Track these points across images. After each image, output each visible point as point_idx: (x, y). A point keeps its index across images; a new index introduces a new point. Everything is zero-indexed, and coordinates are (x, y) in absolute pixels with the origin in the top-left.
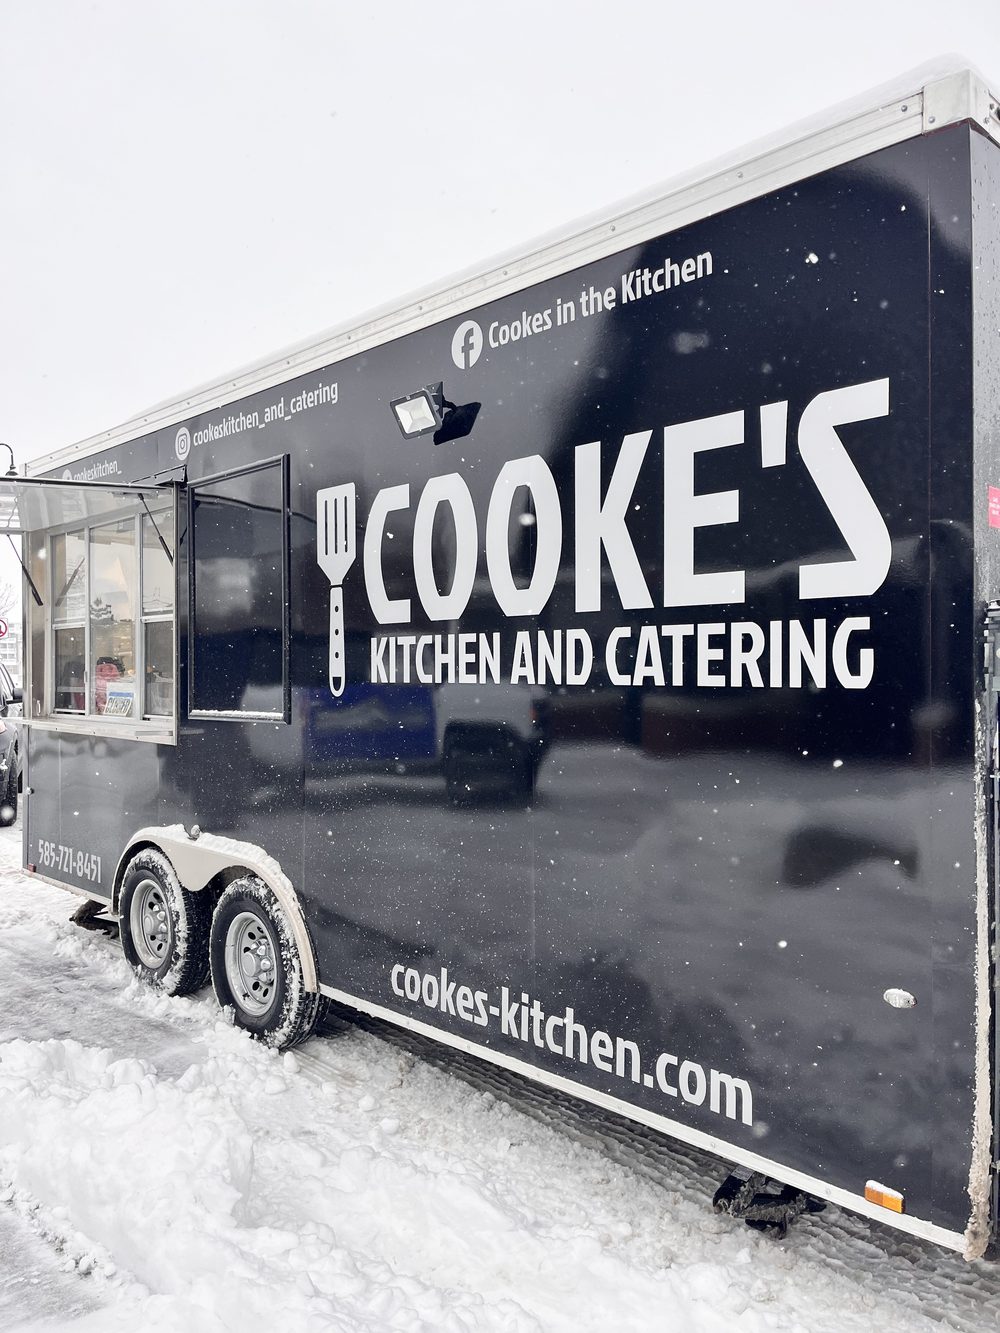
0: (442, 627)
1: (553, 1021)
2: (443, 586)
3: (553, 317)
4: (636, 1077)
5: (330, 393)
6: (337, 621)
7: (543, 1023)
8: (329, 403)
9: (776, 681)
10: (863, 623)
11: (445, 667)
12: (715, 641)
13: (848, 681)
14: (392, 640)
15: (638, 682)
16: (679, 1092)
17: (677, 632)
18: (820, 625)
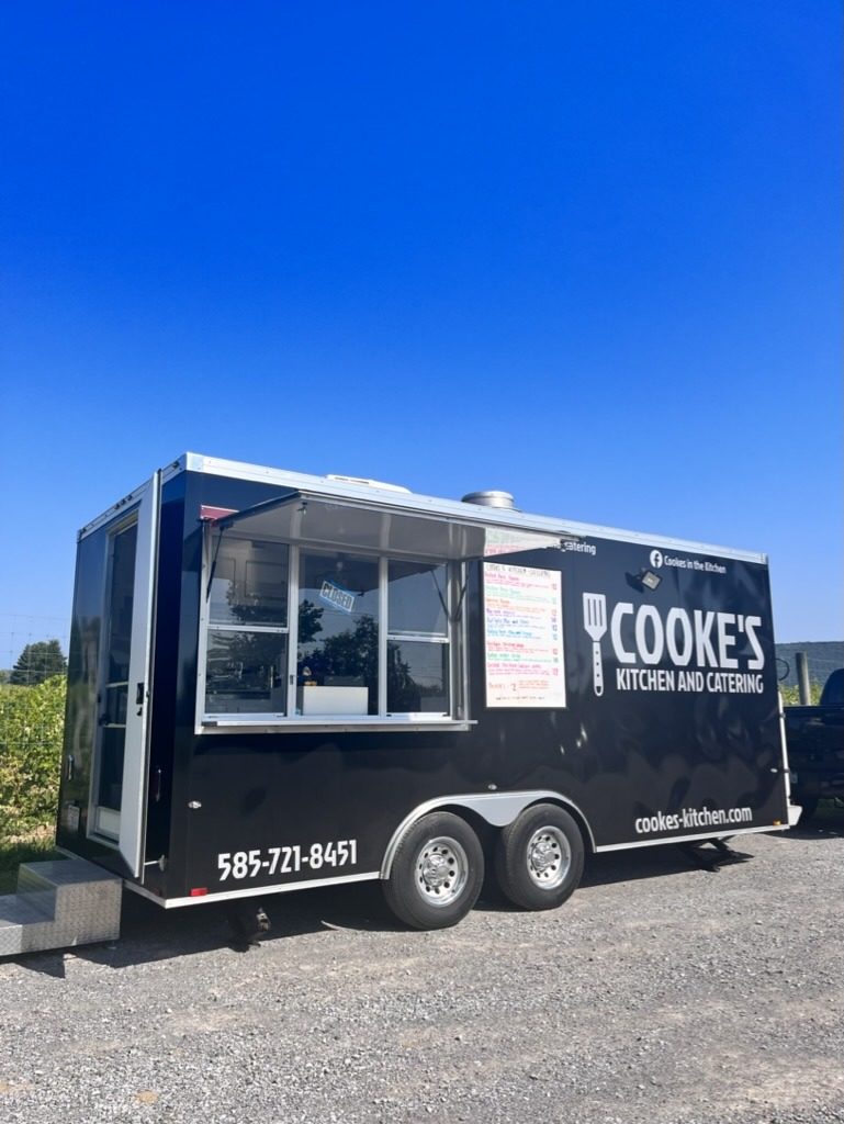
0: (651, 667)
1: (701, 814)
2: (651, 649)
5: (592, 550)
6: (597, 658)
7: (697, 817)
8: (590, 554)
11: (652, 684)
12: (733, 679)
14: (628, 671)
16: (735, 820)
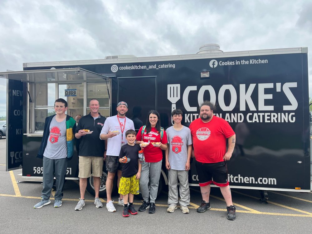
1: (236, 177)
3: (235, 63)
4: (254, 182)
7: (233, 179)
8: (172, 68)
9: (279, 121)
10: (294, 114)
12: (268, 116)
13: (291, 121)
15: (253, 121)
16: (263, 183)
17: (261, 114)
18: (287, 114)
